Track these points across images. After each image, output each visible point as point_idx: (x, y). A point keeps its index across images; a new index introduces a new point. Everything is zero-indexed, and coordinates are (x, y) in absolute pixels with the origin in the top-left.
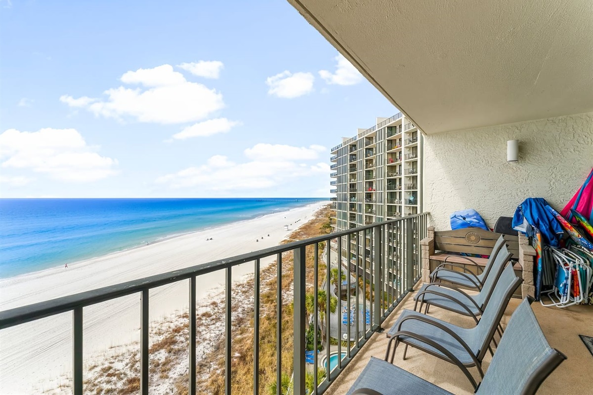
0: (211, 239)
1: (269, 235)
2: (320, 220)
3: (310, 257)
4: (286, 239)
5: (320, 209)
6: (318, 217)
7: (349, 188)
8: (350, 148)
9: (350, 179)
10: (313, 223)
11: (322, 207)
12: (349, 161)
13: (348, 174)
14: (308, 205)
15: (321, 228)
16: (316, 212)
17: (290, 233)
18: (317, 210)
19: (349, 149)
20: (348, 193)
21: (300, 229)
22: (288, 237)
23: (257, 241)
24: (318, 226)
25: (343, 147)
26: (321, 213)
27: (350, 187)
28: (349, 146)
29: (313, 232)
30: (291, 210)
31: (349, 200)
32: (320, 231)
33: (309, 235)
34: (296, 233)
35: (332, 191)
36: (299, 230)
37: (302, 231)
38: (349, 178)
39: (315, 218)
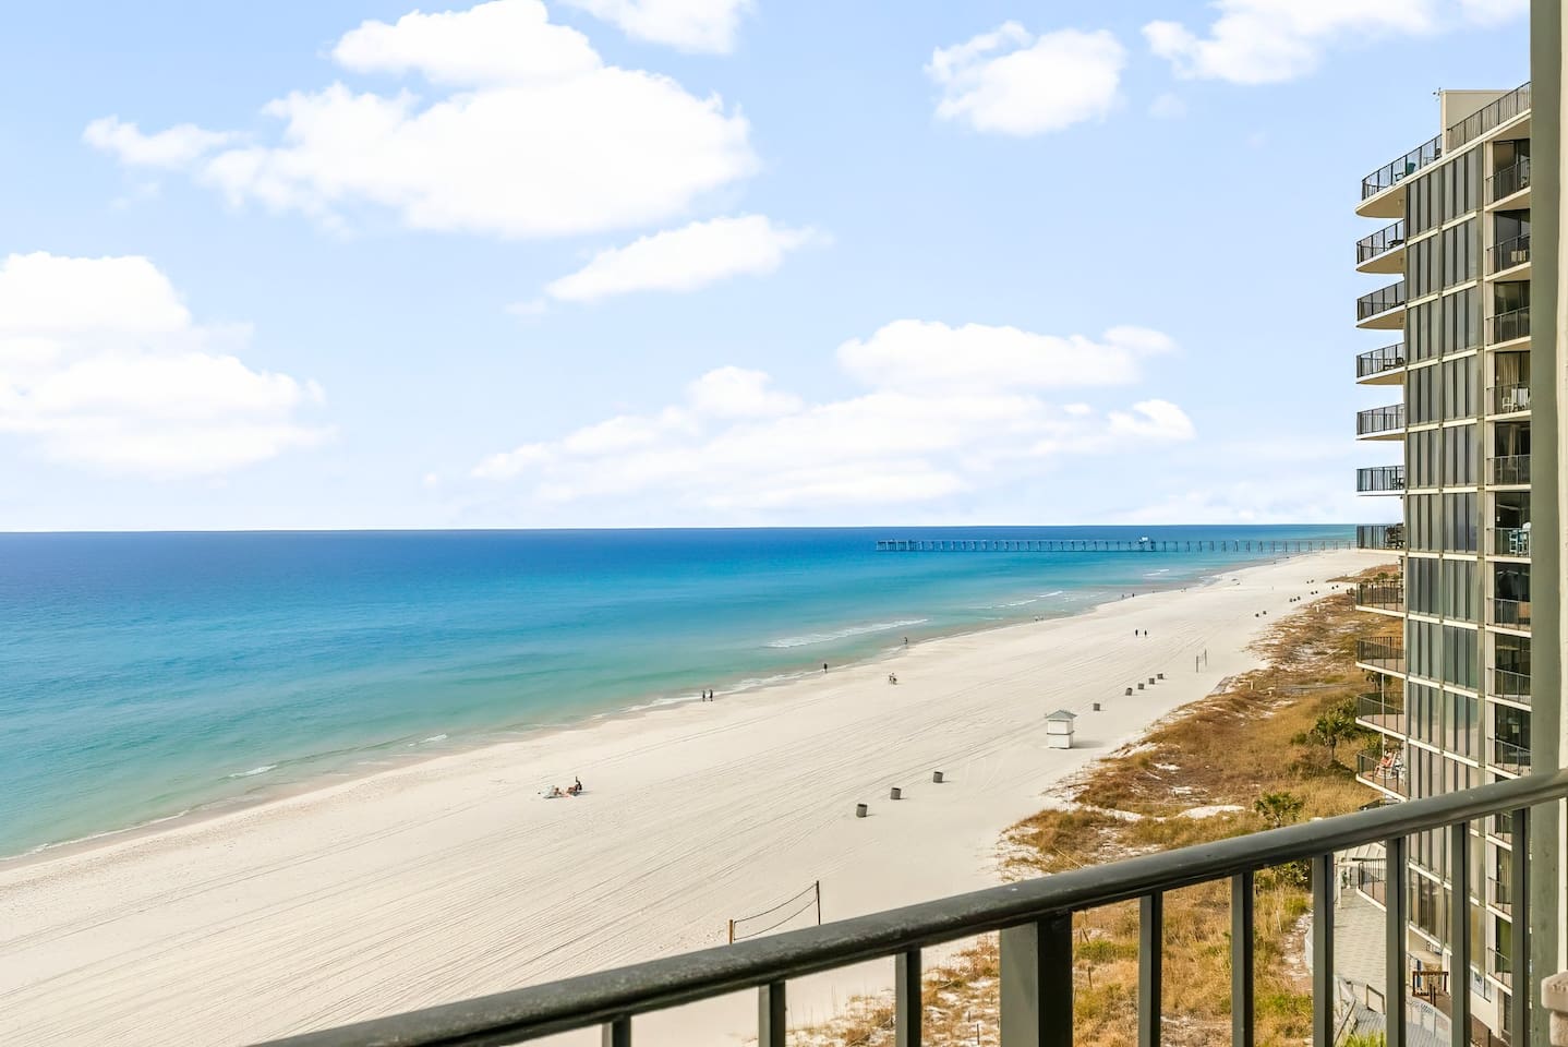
0: (576, 790)
1: (938, 778)
2: (1303, 680)
3: (1211, 942)
4: (1053, 803)
5: (1307, 600)
6: (1290, 657)
7: (1490, 452)
8: (1498, 167)
9: (1500, 393)
10: (1248, 696)
11: (1326, 590)
12: (1488, 261)
13: (1483, 354)
14: (1227, 577)
15: (1302, 740)
16: (1279, 626)
17: (1081, 766)
18: (1287, 611)
19: (1489, 172)
20: (1485, 494)
21: (1154, 739)
22: (1070, 795)
23: (862, 810)
24: (1286, 717)
25: (1446, 157)
26: (1315, 627)
27: (1500, 449)
28: (1489, 151)
29: (1243, 761)
30: (1101, 608)
31: (1489, 541)
32: (1294, 754)
33: (1215, 782)
34: (1126, 766)
35: (1366, 480)
36: (1150, 748)
37: (1168, 756)
38: (1490, 382)
39: (1265, 665)
